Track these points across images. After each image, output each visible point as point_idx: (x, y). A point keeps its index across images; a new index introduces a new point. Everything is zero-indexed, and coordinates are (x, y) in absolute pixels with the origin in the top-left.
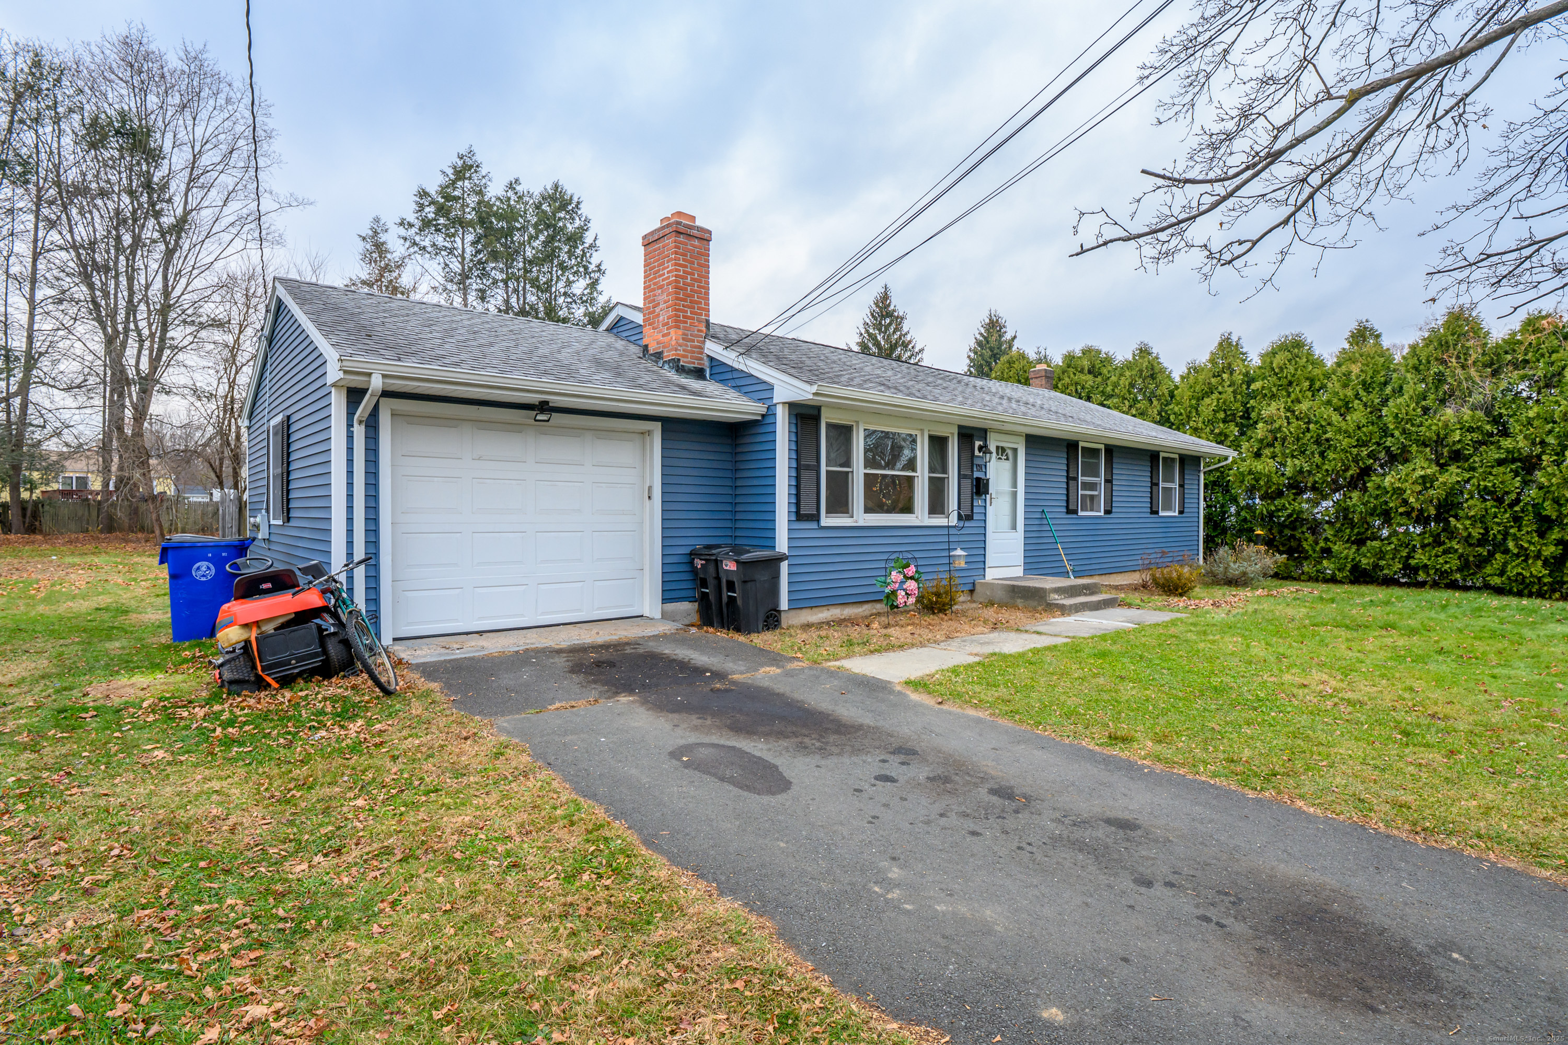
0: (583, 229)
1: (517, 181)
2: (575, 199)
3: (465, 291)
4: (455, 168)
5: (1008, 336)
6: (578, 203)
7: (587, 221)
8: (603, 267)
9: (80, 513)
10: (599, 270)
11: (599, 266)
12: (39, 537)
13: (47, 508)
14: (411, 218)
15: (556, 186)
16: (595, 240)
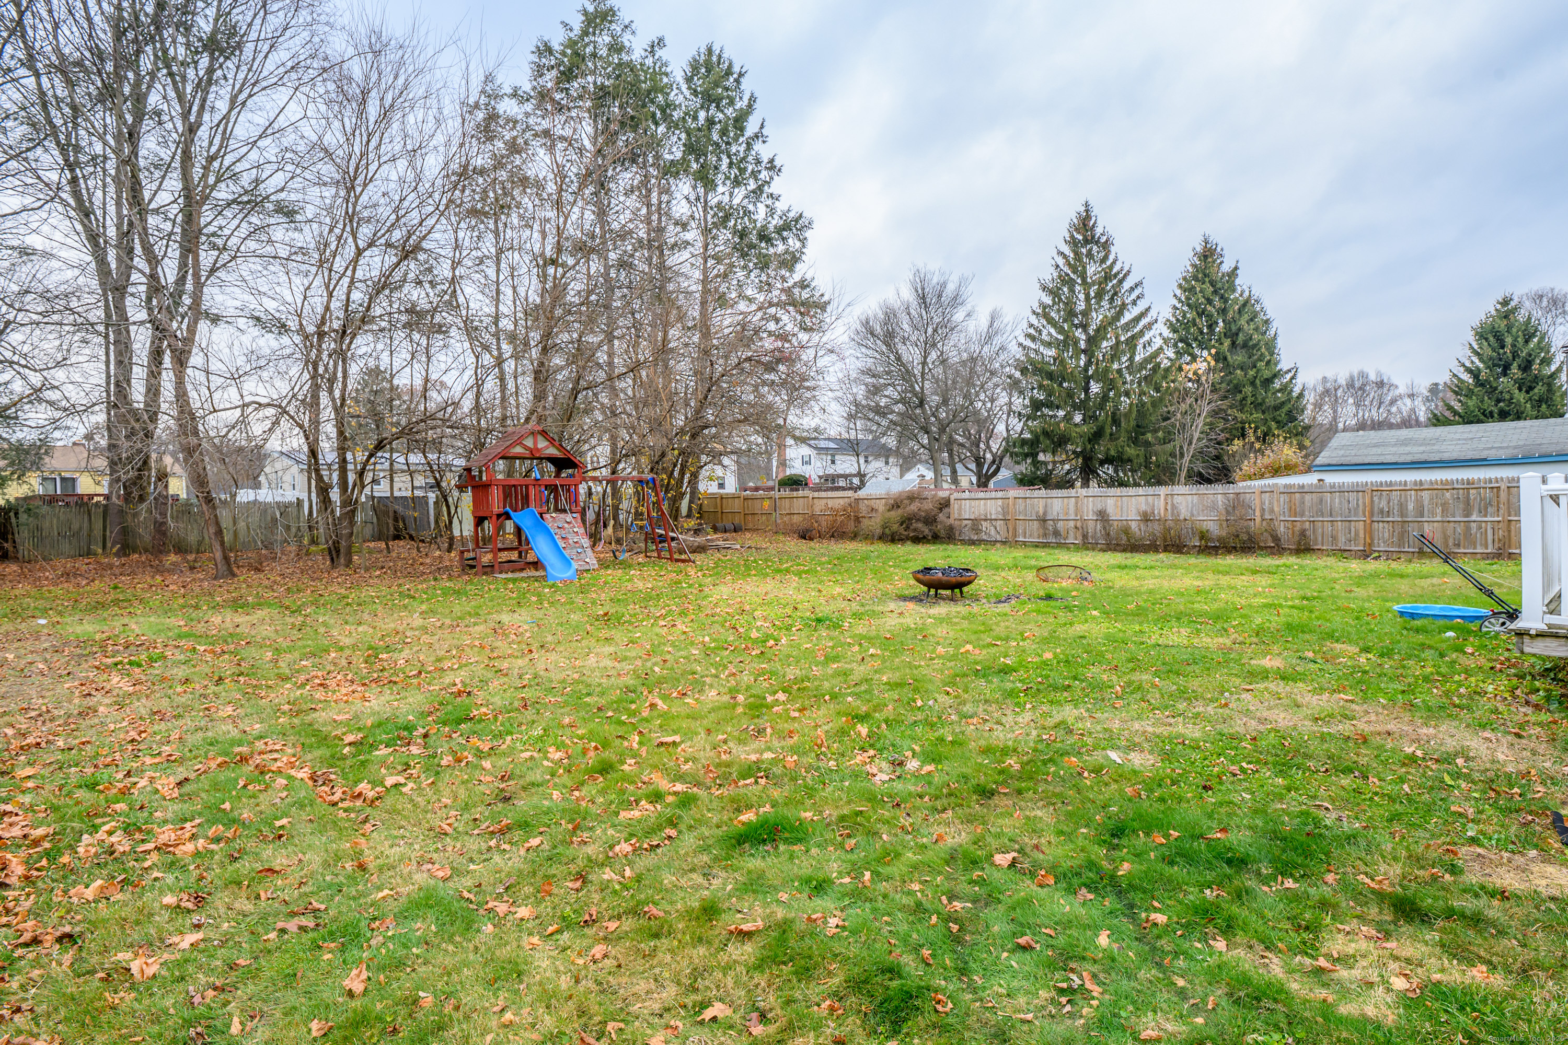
0: (746, 112)
1: (661, 40)
2: (736, 69)
4: (585, 12)
6: (741, 75)
7: (753, 99)
8: (777, 163)
9: (75, 526)
11: (771, 161)
12: (13, 567)
13: (23, 517)
14: (527, 87)
15: (710, 51)
16: (762, 126)
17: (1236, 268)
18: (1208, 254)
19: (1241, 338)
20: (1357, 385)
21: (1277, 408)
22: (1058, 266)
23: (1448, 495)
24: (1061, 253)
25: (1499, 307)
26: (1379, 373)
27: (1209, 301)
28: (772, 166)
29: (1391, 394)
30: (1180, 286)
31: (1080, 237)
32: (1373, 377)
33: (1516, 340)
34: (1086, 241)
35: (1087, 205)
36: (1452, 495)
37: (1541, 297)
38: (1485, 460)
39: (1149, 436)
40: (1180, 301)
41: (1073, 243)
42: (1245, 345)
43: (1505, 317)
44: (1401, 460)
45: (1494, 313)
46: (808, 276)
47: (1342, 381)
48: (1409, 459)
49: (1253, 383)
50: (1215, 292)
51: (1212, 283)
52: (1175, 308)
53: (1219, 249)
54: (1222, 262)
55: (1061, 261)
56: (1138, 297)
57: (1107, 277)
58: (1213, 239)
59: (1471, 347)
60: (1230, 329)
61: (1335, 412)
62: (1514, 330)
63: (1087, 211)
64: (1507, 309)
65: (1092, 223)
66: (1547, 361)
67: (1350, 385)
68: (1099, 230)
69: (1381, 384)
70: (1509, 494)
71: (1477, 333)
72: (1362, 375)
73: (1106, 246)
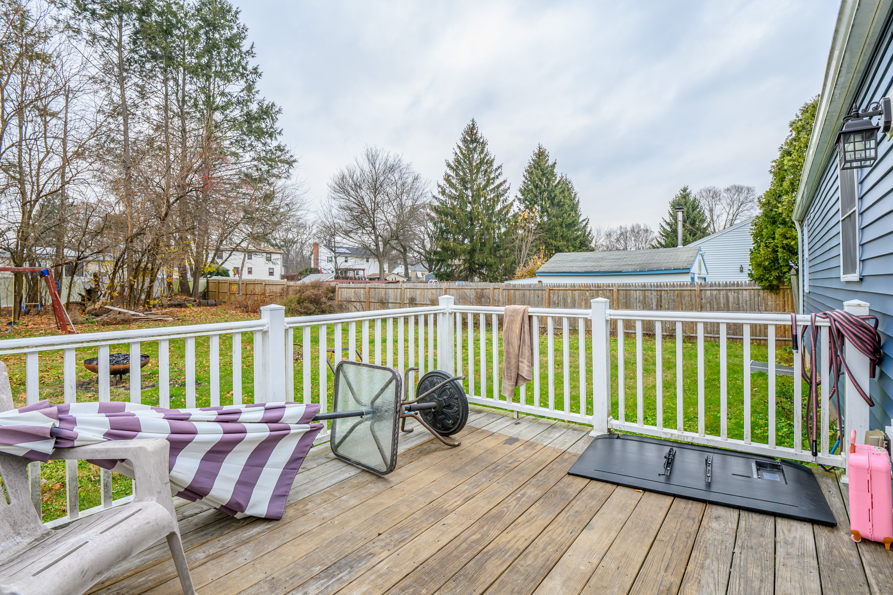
0: (240, 36)
3: (121, 81)
5: (550, 163)
6: (237, 13)
8: (259, 71)
10: (256, 73)
11: (255, 69)
16: (252, 47)
17: (555, 163)
18: (541, 155)
19: (556, 201)
20: (636, 231)
21: (575, 239)
22: (456, 154)
23: (588, 293)
24: (459, 147)
25: (682, 192)
26: (645, 225)
27: (541, 180)
28: (255, 71)
29: (651, 236)
30: (526, 171)
31: (469, 139)
32: (642, 227)
33: (688, 209)
34: (472, 142)
35: (473, 121)
36: (590, 294)
37: (710, 191)
38: (621, 272)
39: (502, 252)
40: (526, 179)
41: (465, 141)
42: (558, 205)
43: (684, 197)
44: (580, 271)
45: (679, 195)
46: (283, 144)
47: (629, 229)
48: (584, 270)
49: (561, 225)
50: (544, 175)
51: (542, 170)
52: (524, 182)
53: (547, 152)
54: (548, 160)
55: (458, 151)
56: (499, 174)
57: (482, 162)
58: (545, 146)
59: (669, 213)
60: (551, 196)
61: (626, 244)
62: (688, 204)
63: (473, 125)
64: (685, 194)
65: (475, 131)
66: (703, 221)
67: (633, 231)
68: (479, 135)
69: (646, 231)
70: (618, 294)
71: (672, 205)
72: (638, 226)
73: (484, 144)
